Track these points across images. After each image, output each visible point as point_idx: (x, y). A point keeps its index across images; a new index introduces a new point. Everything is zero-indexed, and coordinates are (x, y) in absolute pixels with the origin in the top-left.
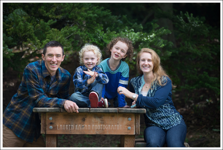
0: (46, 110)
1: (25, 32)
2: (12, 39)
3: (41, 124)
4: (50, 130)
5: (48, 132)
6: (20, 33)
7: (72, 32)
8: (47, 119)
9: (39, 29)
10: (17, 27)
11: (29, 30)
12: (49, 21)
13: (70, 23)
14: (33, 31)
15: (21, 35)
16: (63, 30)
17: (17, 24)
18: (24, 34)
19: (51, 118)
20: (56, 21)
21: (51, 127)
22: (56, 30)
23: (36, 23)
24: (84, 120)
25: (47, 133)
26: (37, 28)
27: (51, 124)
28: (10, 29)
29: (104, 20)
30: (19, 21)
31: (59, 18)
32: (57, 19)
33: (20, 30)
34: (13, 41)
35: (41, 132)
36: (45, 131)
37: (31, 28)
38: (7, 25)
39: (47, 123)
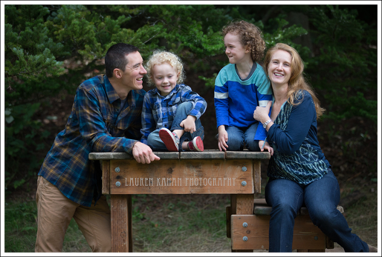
0: (109, 156)
1: (81, 34)
2: (63, 46)
3: (102, 178)
4: (117, 188)
5: (114, 191)
6: (75, 37)
7: (153, 33)
8: (111, 171)
9: (104, 30)
10: (69, 28)
11: (88, 32)
12: (120, 18)
13: (152, 21)
14: (94, 34)
15: (76, 39)
16: (140, 31)
17: (69, 22)
18: (80, 39)
19: (117, 169)
20: (129, 18)
21: (118, 183)
22: (129, 30)
23: (99, 21)
24: (170, 171)
25: (112, 193)
26: (101, 28)
27: (119, 178)
28: (59, 31)
29: (204, 15)
30: (72, 19)
31: (135, 13)
32: (132, 15)
33: (74, 32)
34: (64, 50)
35: (103, 192)
36: (109, 189)
37: (90, 29)
38: (55, 26)
39: (112, 177)
